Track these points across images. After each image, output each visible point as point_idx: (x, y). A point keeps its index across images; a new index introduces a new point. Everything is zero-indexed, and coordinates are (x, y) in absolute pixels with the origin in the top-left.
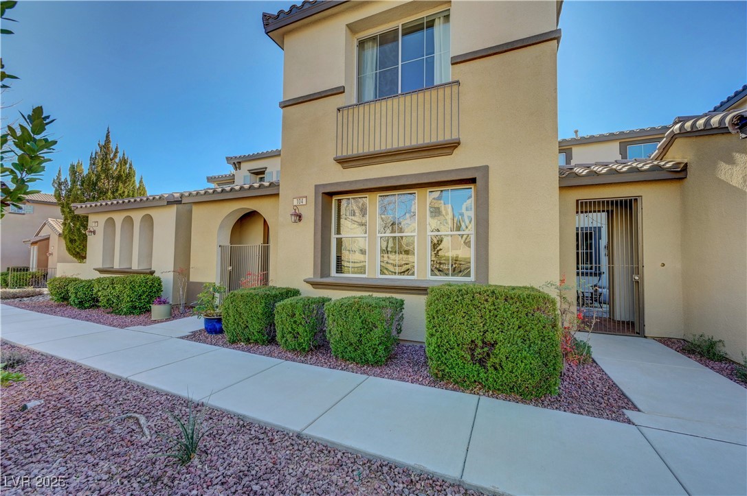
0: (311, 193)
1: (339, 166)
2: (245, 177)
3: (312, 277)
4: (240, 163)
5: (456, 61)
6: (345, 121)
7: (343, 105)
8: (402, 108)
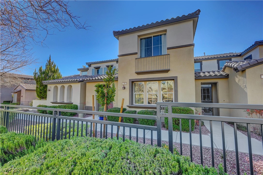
0: (128, 82)
1: (136, 74)
2: (93, 69)
3: (129, 105)
4: (91, 65)
5: (169, 49)
6: (138, 62)
7: (137, 58)
8: (154, 60)
